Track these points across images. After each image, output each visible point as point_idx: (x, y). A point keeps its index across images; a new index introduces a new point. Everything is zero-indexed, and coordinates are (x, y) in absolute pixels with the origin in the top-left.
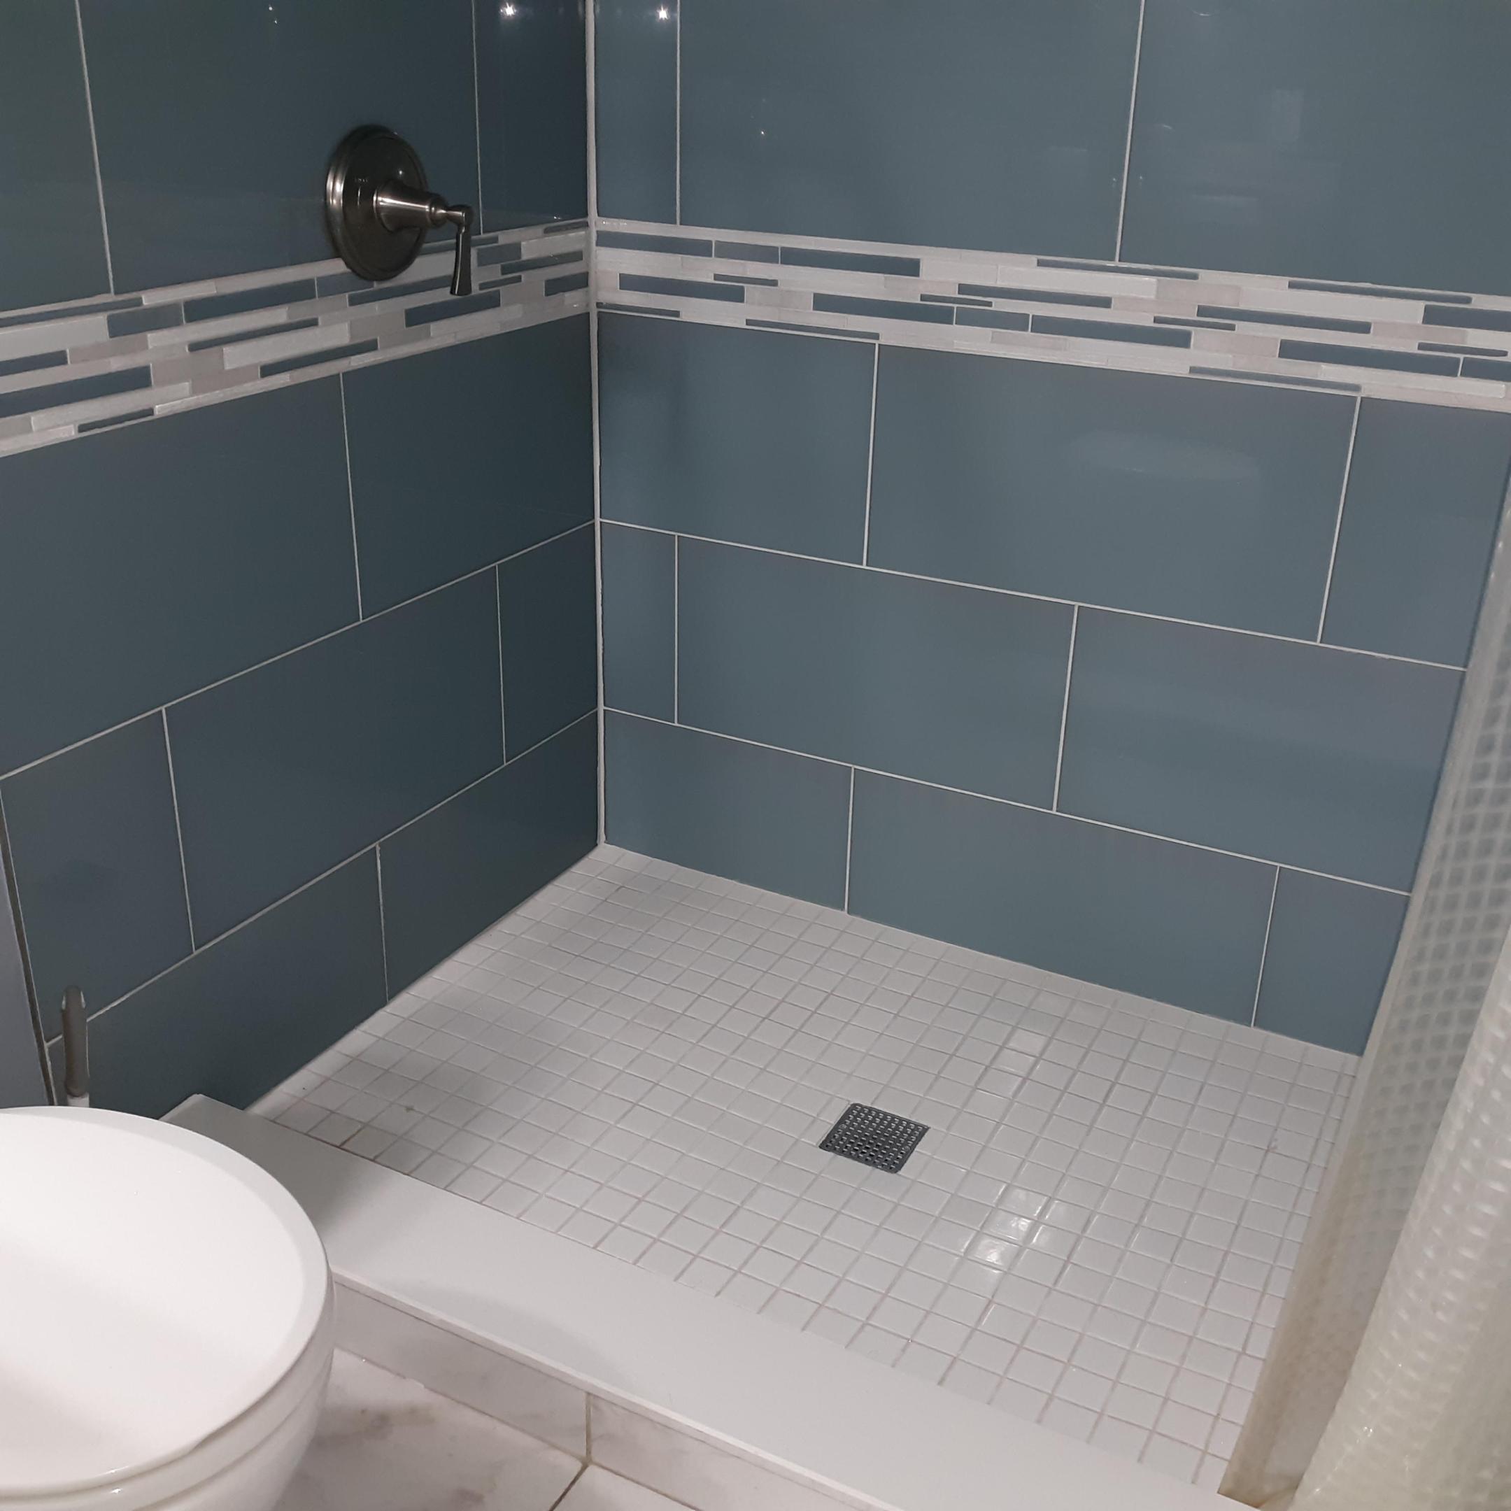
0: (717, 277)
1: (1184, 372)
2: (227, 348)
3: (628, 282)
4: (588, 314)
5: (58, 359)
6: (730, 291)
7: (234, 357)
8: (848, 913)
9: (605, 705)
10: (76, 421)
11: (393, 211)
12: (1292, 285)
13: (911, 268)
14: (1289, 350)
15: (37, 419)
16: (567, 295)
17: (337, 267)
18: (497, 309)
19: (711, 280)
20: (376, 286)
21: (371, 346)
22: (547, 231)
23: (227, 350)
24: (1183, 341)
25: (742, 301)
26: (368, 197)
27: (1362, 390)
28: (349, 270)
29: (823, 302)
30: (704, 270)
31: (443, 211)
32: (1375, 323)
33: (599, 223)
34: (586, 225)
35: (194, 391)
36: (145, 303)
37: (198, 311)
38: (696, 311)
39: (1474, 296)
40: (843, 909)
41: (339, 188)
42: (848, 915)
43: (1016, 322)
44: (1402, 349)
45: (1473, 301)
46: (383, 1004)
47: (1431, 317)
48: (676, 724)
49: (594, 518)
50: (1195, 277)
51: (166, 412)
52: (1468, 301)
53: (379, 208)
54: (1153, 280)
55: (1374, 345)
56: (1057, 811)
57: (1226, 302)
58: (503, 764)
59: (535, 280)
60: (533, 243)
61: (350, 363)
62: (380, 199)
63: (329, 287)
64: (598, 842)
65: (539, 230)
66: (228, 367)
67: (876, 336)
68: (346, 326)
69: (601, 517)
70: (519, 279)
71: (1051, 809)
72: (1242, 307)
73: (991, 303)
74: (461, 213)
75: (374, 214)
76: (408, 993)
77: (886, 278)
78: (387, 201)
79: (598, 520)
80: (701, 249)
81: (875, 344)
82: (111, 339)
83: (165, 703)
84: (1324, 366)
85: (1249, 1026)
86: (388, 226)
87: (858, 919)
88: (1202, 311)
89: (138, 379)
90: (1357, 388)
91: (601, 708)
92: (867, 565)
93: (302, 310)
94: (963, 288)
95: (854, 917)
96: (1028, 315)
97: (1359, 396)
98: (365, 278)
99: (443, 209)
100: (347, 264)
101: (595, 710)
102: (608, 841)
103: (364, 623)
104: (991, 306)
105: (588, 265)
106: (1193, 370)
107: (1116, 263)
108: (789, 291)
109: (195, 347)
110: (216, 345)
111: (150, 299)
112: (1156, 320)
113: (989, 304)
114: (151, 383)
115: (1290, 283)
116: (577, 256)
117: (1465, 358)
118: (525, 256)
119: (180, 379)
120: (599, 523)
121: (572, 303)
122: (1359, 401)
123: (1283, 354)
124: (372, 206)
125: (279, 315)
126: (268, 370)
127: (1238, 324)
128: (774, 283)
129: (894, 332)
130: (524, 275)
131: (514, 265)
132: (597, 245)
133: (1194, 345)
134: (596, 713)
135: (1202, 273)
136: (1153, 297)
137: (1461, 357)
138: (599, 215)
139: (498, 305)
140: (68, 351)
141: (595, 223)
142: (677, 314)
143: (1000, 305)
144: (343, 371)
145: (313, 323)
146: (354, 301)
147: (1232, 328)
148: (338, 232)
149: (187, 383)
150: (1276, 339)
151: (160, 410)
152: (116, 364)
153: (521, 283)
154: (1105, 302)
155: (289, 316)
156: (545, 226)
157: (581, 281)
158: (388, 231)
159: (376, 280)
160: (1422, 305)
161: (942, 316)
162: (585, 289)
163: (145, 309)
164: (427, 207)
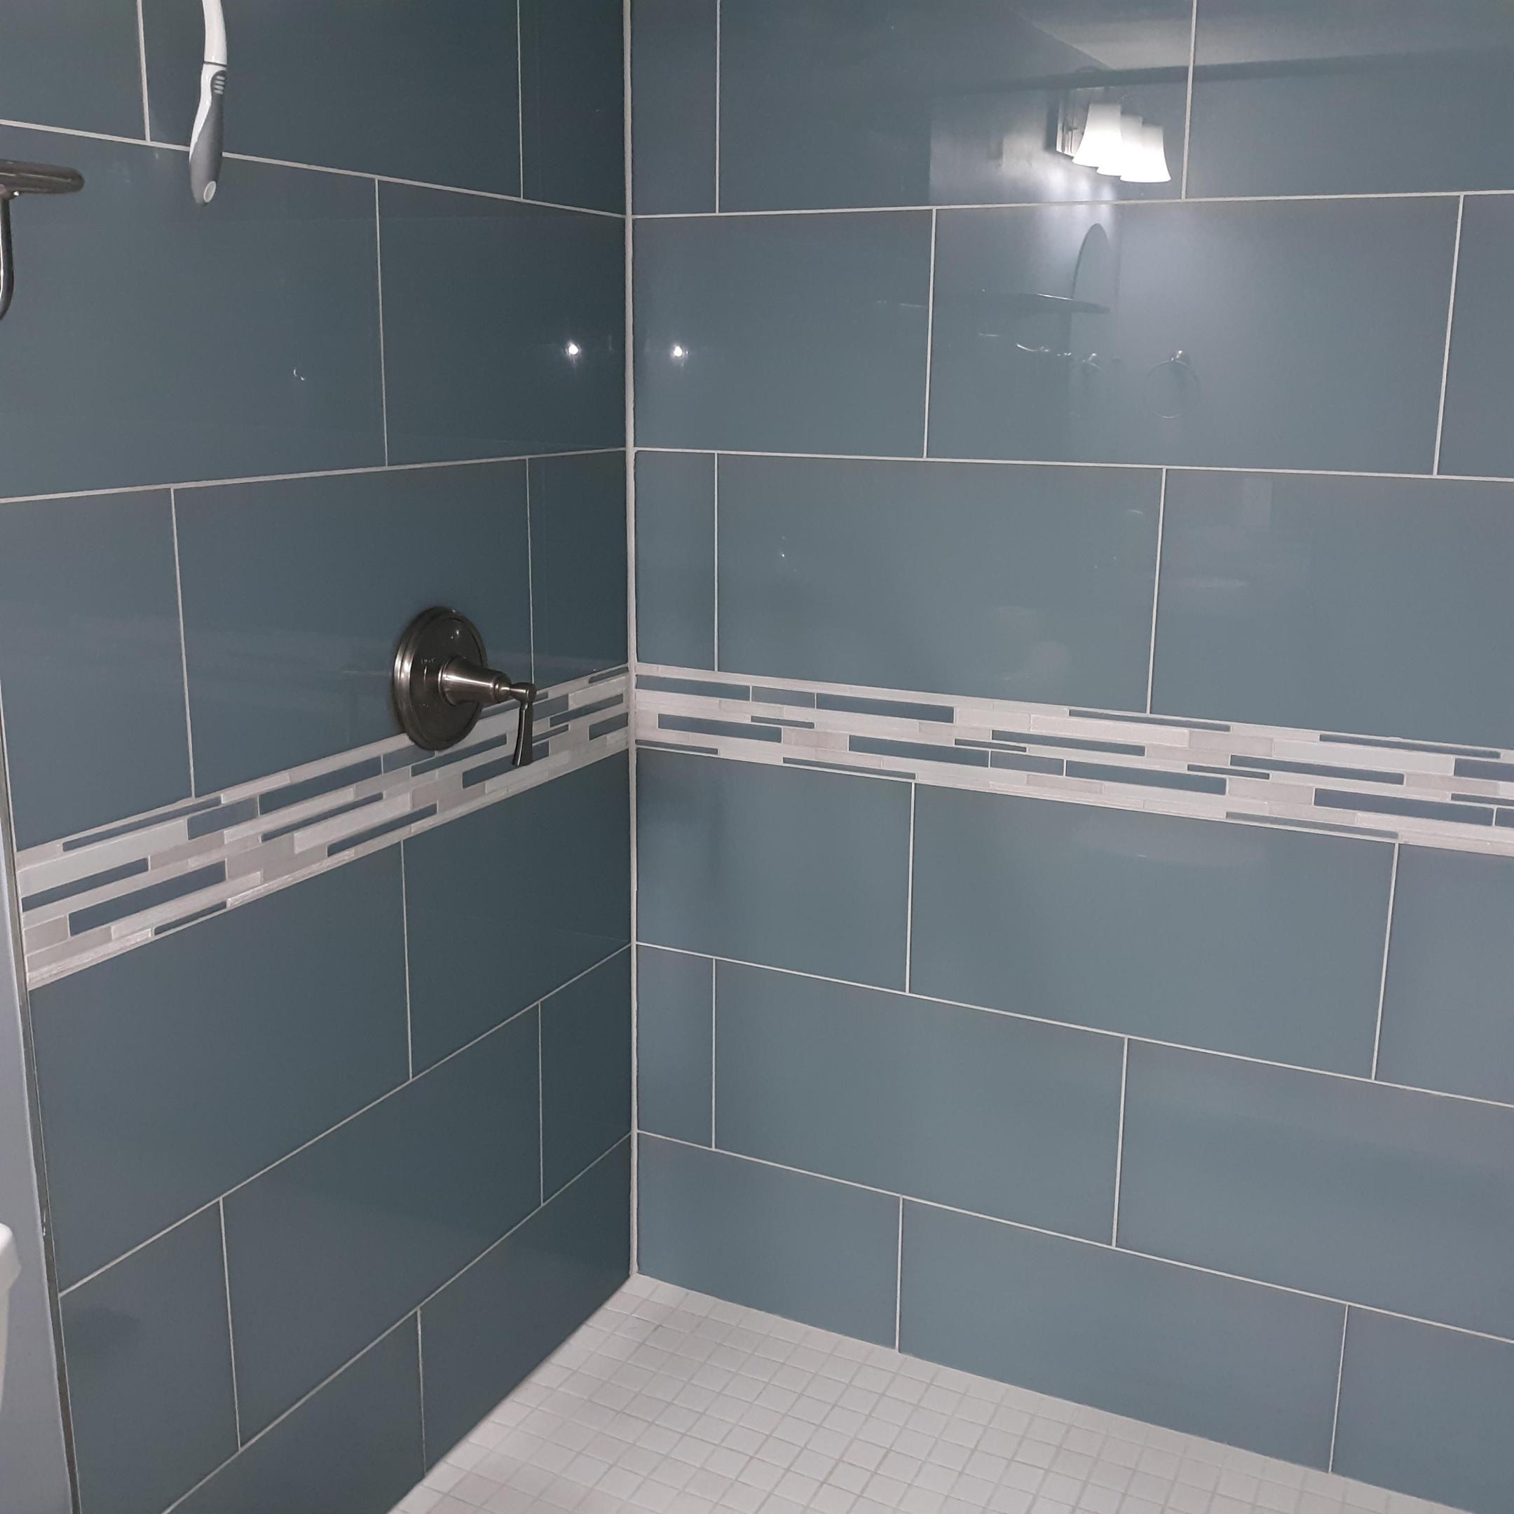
0: (753, 719)
1: (1221, 817)
2: (298, 834)
3: (666, 722)
4: (628, 750)
5: (140, 866)
6: (768, 732)
7: (304, 840)
8: (900, 1351)
9: (638, 1128)
10: (153, 925)
11: (458, 689)
12: (1323, 738)
13: (945, 715)
14: (1324, 798)
15: (115, 928)
16: (608, 736)
17: (403, 741)
18: (547, 758)
19: (749, 722)
20: (437, 754)
21: (430, 811)
22: (591, 681)
23: (297, 835)
24: (1219, 787)
25: (779, 740)
26: (434, 672)
27: (1400, 837)
28: (413, 744)
29: (858, 744)
30: (741, 712)
31: (507, 689)
32: (1409, 774)
33: (637, 667)
34: (626, 670)
35: (266, 879)
36: (223, 801)
37: (272, 802)
38: (733, 749)
39: (1502, 752)
40: (893, 1346)
41: (407, 667)
42: (899, 1354)
43: (1053, 767)
44: (1437, 799)
45: (1502, 755)
46: (421, 1477)
47: (1461, 769)
48: (713, 1149)
49: (630, 941)
50: (1227, 729)
51: (237, 904)
52: (1497, 755)
53: (444, 683)
54: (1186, 730)
55: (1408, 795)
56: (1116, 1246)
57: (1258, 753)
58: (540, 1204)
59: (580, 726)
60: (578, 693)
61: (411, 829)
62: (444, 676)
63: (394, 761)
64: (630, 1273)
65: (585, 680)
66: (297, 850)
67: (913, 776)
68: (408, 797)
69: (637, 940)
70: (566, 728)
71: (1111, 1244)
72: (1275, 757)
73: (1025, 748)
74: (524, 691)
75: (437, 690)
76: (445, 1462)
77: (920, 723)
78: (452, 678)
79: (634, 943)
80: (740, 693)
81: (911, 783)
82: (190, 841)
83: (222, 1194)
84: (1360, 814)
85: (1327, 1472)
86: (451, 701)
87: (910, 1358)
88: (1235, 760)
89: (214, 875)
90: (1394, 835)
91: (635, 1131)
92: (910, 992)
93: (368, 787)
94: (996, 734)
95: (905, 1356)
96: (1063, 760)
97: (1397, 842)
98: (428, 749)
99: (506, 686)
100: (411, 739)
101: (629, 1134)
102: (640, 1271)
103: (415, 1081)
104: (1025, 751)
105: (628, 707)
106: (1229, 815)
107: (1148, 714)
108: (826, 733)
109: (267, 837)
110: (288, 832)
111: (227, 797)
112: (1190, 768)
113: (1024, 749)
114: (225, 878)
115: (1321, 736)
116: (618, 699)
117: (1498, 809)
118: (573, 705)
119: (254, 870)
120: (635, 946)
121: (613, 742)
122: (1397, 846)
123: (1319, 802)
124: (437, 681)
125: (347, 795)
126: (334, 849)
127: (1271, 773)
128: (811, 725)
129: (929, 773)
130: (571, 724)
131: (563, 715)
132: (636, 688)
133: (1229, 792)
134: (629, 1139)
135: (1234, 725)
136: (1186, 745)
137: (1495, 807)
138: (638, 661)
139: (547, 755)
140: (149, 858)
141: (635, 667)
142: (715, 751)
143: (1033, 750)
144: (404, 838)
145: (378, 798)
146: (416, 772)
147: (1267, 776)
148: (404, 708)
149: (259, 873)
150: (1312, 788)
151: (232, 902)
152: (194, 864)
153: (568, 732)
154: (1139, 751)
155: (357, 795)
156: (590, 676)
157: (622, 721)
158: (451, 704)
159: (437, 750)
160: (1453, 758)
161: (978, 759)
162: (626, 728)
163: (224, 807)
164: (491, 685)
